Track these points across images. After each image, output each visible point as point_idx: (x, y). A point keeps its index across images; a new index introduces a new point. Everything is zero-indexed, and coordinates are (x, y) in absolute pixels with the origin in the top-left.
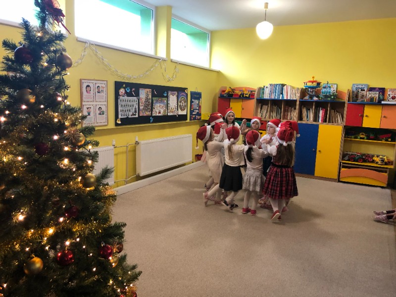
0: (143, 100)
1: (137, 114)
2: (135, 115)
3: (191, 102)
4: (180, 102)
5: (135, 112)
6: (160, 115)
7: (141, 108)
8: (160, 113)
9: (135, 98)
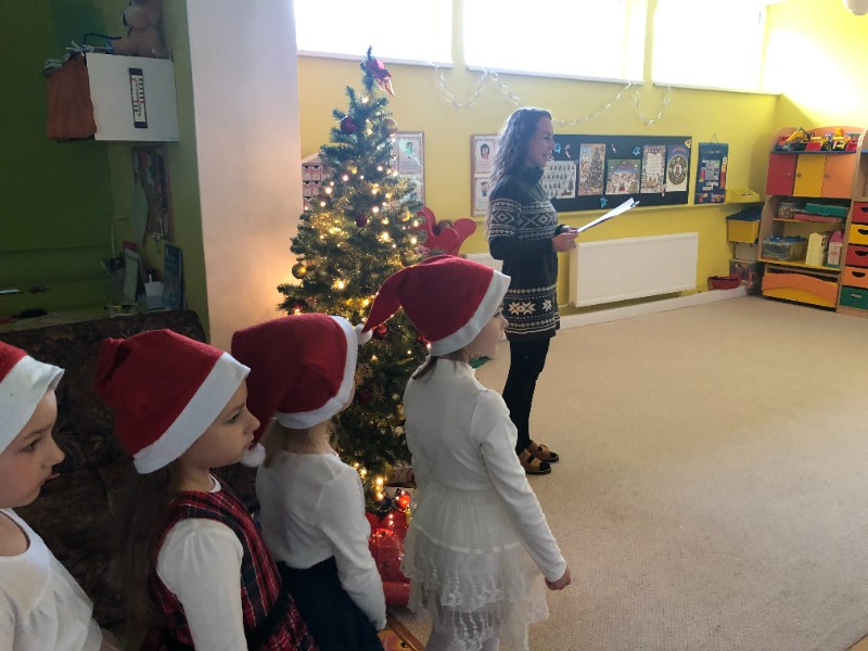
0: (588, 166)
1: (573, 192)
2: (570, 194)
3: (701, 165)
4: (672, 166)
5: (571, 187)
6: (622, 193)
7: (582, 180)
8: (622, 189)
9: (571, 163)
